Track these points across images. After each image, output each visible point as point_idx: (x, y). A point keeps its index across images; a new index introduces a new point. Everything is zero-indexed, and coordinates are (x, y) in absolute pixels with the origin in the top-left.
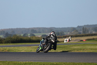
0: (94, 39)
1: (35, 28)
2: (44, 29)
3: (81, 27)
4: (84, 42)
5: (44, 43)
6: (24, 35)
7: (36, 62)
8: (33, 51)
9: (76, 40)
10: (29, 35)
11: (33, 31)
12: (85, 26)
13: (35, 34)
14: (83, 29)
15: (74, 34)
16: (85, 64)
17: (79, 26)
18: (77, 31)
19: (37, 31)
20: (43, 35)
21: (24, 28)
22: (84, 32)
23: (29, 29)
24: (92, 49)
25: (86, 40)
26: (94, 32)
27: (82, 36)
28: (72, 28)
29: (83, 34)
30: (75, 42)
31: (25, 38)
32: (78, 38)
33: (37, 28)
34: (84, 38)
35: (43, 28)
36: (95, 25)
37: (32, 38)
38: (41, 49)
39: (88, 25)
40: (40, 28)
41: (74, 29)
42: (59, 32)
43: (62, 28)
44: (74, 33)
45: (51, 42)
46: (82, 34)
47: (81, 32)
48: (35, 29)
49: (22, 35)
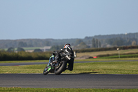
0: (108, 55)
1: (24, 40)
2: (37, 41)
3: (90, 38)
4: (95, 60)
5: (56, 61)
6: (9, 50)
7: (26, 88)
8: (21, 73)
9: (83, 57)
10: (16, 49)
11: (22, 43)
12: (96, 36)
13: (24, 48)
14: (94, 41)
15: (80, 49)
16: (96, 91)
17: (87, 38)
18: (84, 44)
19: (28, 44)
20: (36, 50)
21: (9, 40)
22: (94, 45)
23: (15, 41)
24: (105, 69)
25: (97, 57)
26: (108, 46)
27: (92, 51)
28: (77, 39)
29: (94, 48)
30: (82, 59)
31: (10, 54)
32: (86, 54)
33: (28, 40)
34: (94, 54)
35: (36, 39)
36: (110, 36)
37: (20, 54)
38: (50, 69)
39: (100, 36)
40: (31, 40)
41: (80, 41)
42: (59, 45)
43: (63, 40)
44: (80, 47)
45: (66, 59)
46: (92, 48)
47: (91, 45)
48: (24, 42)
49: (6, 49)
